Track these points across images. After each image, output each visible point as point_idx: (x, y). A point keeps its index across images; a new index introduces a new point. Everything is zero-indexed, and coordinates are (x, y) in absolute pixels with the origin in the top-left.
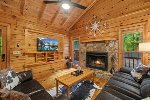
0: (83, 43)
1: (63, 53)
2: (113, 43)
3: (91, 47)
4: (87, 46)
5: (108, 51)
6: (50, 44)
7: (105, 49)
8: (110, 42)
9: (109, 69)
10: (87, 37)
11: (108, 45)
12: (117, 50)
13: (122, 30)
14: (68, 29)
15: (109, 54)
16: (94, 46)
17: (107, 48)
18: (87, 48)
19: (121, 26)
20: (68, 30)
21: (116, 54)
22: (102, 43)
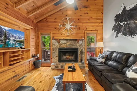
0: (55, 39)
1: (30, 50)
2: (82, 41)
3: (64, 43)
4: (60, 43)
5: (78, 47)
6: (15, 38)
7: (76, 46)
8: (80, 40)
9: (79, 60)
10: (60, 34)
11: (78, 43)
12: (84, 46)
13: (87, 33)
14: (34, 20)
15: (79, 49)
16: (67, 43)
17: (78, 45)
18: (60, 45)
19: (86, 30)
20: (35, 22)
21: (84, 49)
22: (74, 41)
